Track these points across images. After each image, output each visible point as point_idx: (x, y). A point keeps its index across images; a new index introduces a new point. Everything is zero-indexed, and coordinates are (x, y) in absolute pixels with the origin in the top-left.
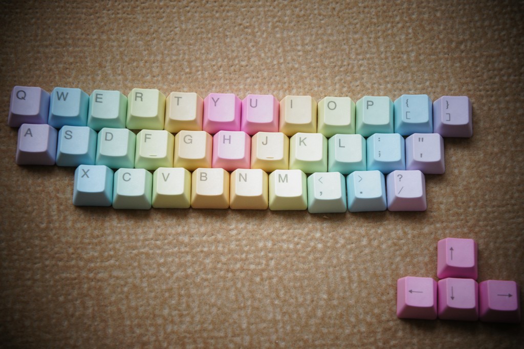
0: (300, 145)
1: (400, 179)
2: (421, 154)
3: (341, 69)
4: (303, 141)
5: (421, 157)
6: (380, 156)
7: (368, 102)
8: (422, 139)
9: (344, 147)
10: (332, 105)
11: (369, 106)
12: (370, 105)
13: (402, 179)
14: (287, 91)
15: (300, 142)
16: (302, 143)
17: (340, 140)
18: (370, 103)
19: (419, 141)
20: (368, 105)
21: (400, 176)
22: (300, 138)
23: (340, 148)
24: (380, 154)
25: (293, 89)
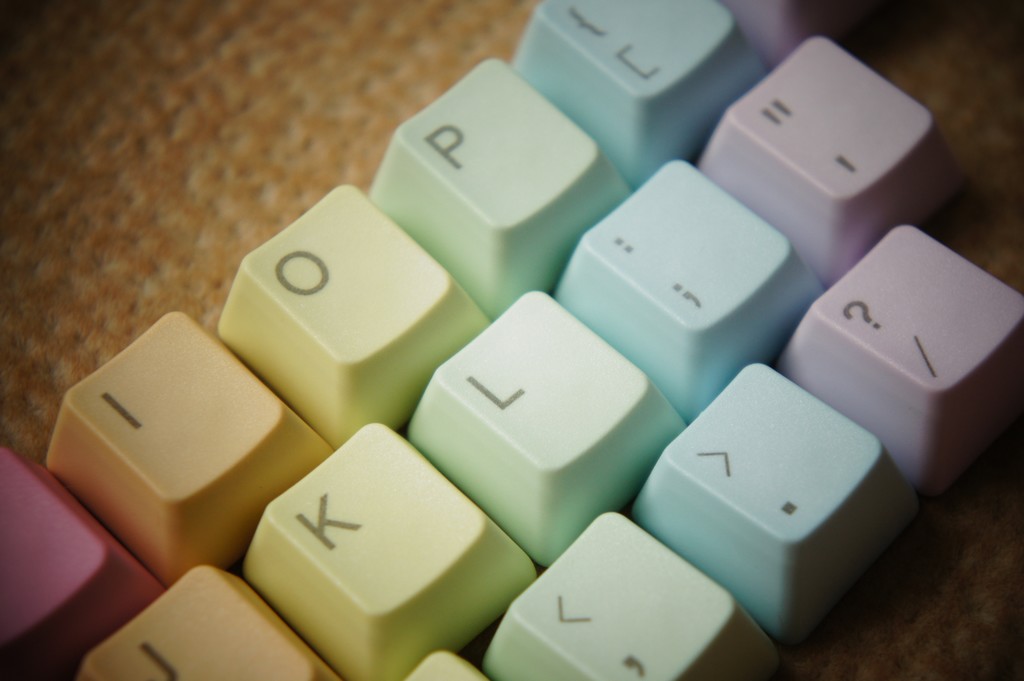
0: (330, 545)
1: (867, 319)
2: (842, 161)
3: (179, 134)
4: (324, 522)
5: (850, 168)
6: (698, 304)
7: (431, 139)
8: (778, 105)
9: (520, 393)
10: (302, 273)
11: (455, 154)
12: (453, 147)
13: (871, 314)
14: (35, 399)
15: (318, 532)
16: (331, 533)
17: (471, 380)
18: (446, 140)
19: (776, 120)
20: (445, 153)
21: (856, 312)
22: (301, 518)
23: (510, 409)
24: (688, 296)
25: (49, 370)
